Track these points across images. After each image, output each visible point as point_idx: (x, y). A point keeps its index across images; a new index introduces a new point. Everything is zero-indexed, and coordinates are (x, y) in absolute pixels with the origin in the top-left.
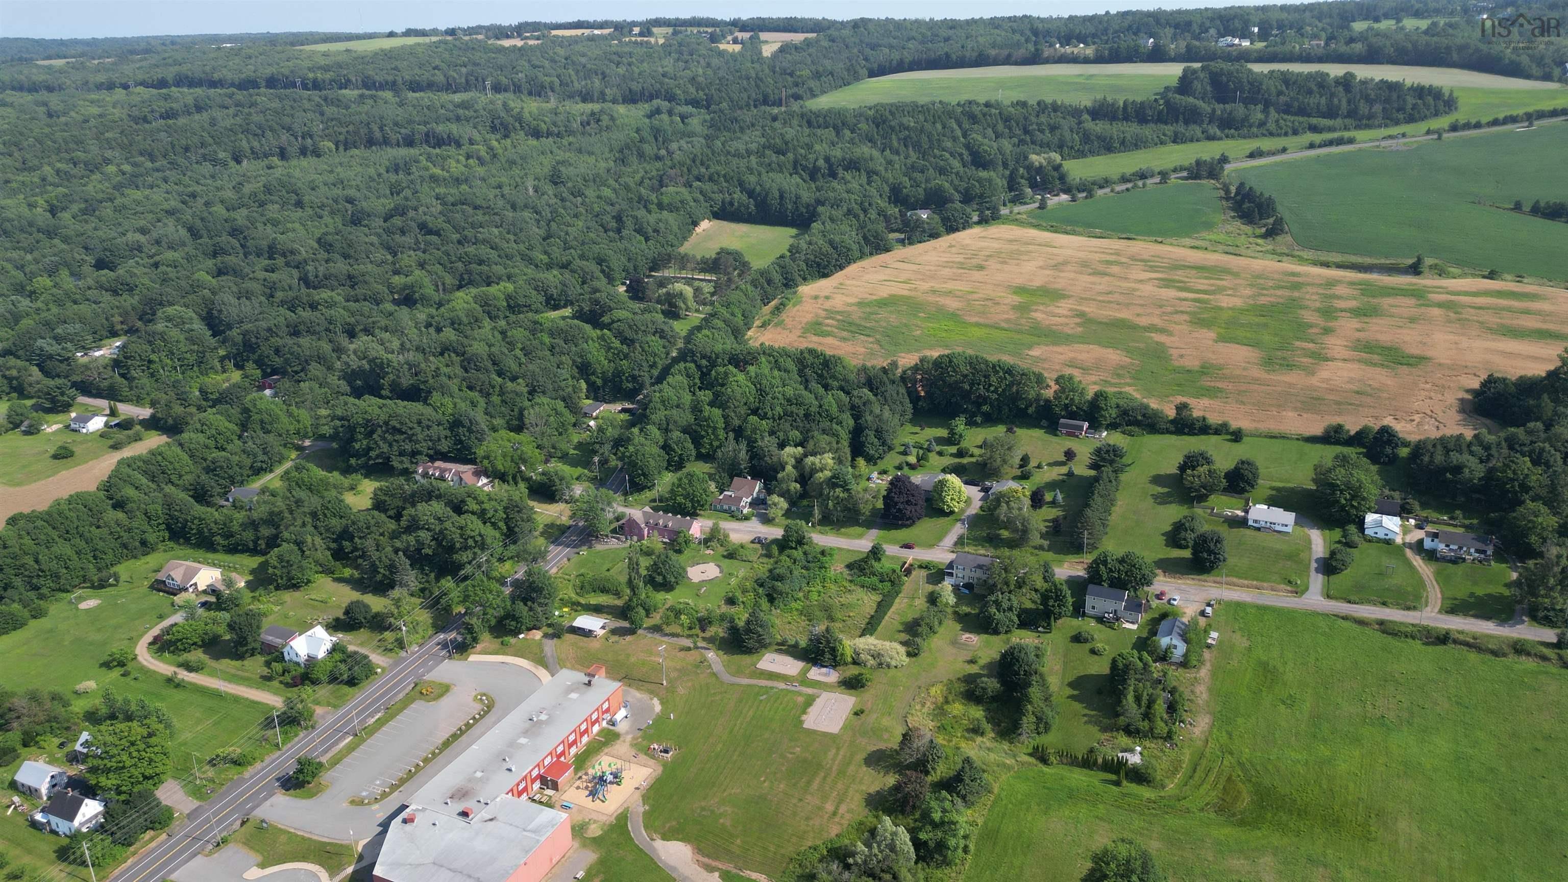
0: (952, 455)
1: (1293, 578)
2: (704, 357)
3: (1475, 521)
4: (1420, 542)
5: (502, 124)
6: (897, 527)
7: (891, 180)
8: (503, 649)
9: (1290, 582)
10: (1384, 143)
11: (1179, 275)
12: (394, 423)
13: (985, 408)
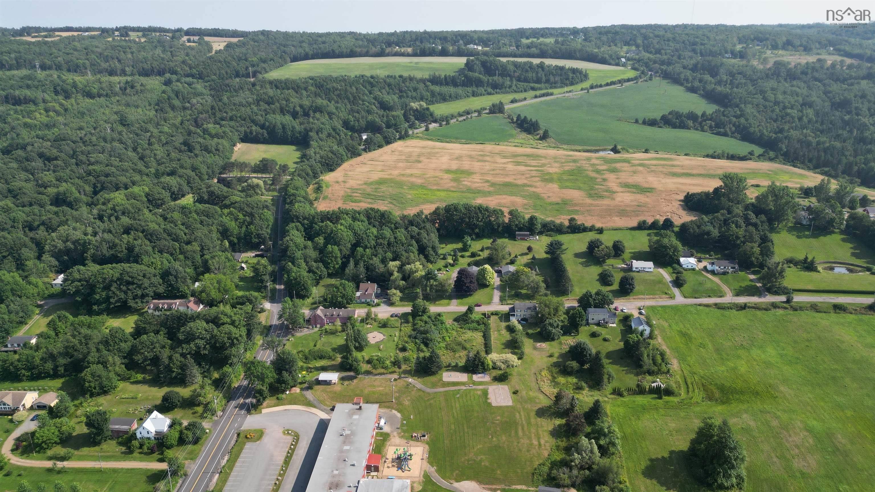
0: (469, 257)
1: (667, 291)
2: (305, 218)
3: (719, 256)
4: (705, 267)
5: (62, 89)
6: (466, 296)
7: (342, 117)
8: (280, 402)
9: (666, 293)
10: (567, 95)
11: (520, 159)
12: (127, 278)
13: (477, 230)
